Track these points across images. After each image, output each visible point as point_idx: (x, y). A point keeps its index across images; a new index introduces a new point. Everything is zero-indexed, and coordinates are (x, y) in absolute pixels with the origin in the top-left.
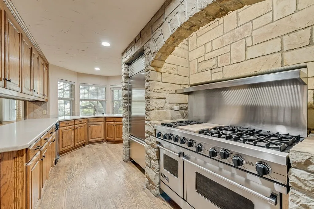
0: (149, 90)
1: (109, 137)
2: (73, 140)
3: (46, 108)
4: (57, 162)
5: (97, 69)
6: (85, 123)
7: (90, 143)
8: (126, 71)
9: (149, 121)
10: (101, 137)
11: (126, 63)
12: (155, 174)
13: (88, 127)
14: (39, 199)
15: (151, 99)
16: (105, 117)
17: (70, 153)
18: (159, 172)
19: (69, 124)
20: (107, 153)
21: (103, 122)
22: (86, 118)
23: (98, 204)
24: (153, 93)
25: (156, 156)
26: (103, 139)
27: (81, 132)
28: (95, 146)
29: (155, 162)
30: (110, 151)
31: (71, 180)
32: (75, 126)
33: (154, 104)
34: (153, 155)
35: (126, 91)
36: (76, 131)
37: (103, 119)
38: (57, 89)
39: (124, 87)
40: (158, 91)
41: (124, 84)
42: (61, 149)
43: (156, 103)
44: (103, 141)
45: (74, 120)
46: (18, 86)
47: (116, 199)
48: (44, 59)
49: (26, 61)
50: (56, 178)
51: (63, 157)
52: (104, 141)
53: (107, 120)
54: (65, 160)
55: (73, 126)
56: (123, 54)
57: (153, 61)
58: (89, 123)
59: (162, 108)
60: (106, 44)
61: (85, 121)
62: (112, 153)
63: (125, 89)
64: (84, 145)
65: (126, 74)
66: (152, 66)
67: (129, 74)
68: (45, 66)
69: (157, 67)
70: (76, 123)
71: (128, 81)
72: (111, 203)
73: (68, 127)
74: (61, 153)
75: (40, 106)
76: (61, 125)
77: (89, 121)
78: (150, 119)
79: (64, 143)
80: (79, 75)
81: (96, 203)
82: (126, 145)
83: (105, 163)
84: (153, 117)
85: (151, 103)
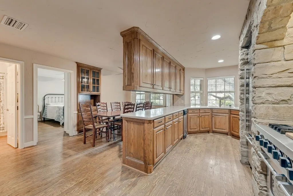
0: (255, 77)
1: (234, 131)
2: (198, 126)
3: (183, 99)
4: (185, 138)
5: (221, 61)
6: (209, 113)
7: (214, 132)
8: (243, 57)
9: (255, 118)
10: (225, 129)
11: (243, 47)
12: (259, 191)
13: (212, 117)
14: (163, 152)
15: (257, 88)
16: (230, 110)
17: (196, 135)
18: (266, 192)
19: (195, 112)
20: (226, 146)
21: (227, 114)
22: (211, 109)
23: (194, 180)
24: (262, 80)
25: (260, 167)
26: (228, 131)
27: (205, 119)
28: (218, 136)
29: (259, 175)
30: (230, 145)
31: (187, 153)
32: (200, 114)
33: (263, 95)
34: (257, 165)
35: (243, 80)
36: (201, 118)
37: (227, 111)
38: (190, 85)
39: (241, 75)
40: (274, 76)
41: (240, 72)
42: (189, 130)
43: (269, 94)
44: (227, 134)
45: (199, 109)
46: (161, 87)
47: (209, 187)
48: (181, 66)
49: (166, 70)
50: (180, 148)
51: (190, 136)
52: (229, 134)
53: (232, 113)
54: (190, 138)
55: (198, 114)
56: (240, 37)
57: (258, 37)
58: (213, 113)
59: (284, 102)
60: (216, 37)
61: (209, 111)
62: (231, 149)
63: (242, 78)
64: (208, 132)
65: (243, 59)
66: (260, 44)
67: (248, 59)
68: (182, 70)
69: (271, 41)
70: (201, 112)
71: (246, 67)
72: (203, 186)
73: (194, 114)
74: (190, 133)
75: (180, 97)
76: (189, 112)
77: (213, 112)
78: (256, 116)
79: (191, 126)
80: (207, 70)
81: (193, 178)
82: (243, 144)
83: (218, 154)
84: (262, 114)
85: (258, 94)
